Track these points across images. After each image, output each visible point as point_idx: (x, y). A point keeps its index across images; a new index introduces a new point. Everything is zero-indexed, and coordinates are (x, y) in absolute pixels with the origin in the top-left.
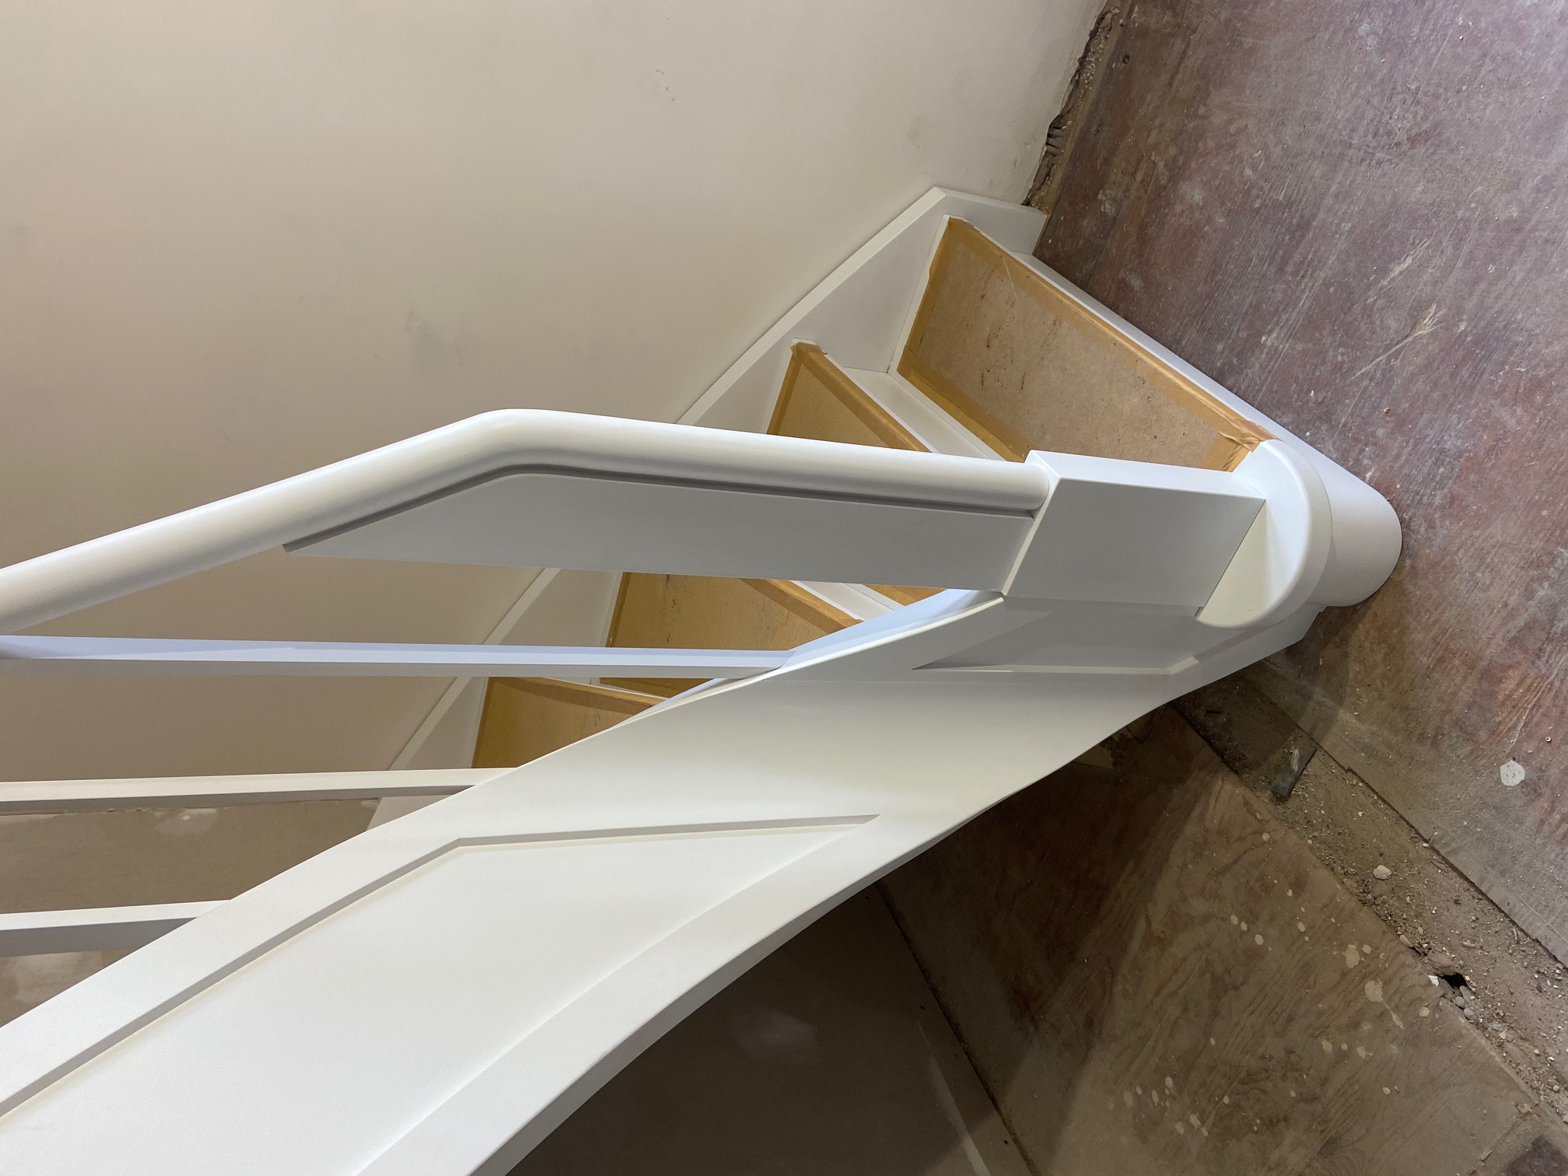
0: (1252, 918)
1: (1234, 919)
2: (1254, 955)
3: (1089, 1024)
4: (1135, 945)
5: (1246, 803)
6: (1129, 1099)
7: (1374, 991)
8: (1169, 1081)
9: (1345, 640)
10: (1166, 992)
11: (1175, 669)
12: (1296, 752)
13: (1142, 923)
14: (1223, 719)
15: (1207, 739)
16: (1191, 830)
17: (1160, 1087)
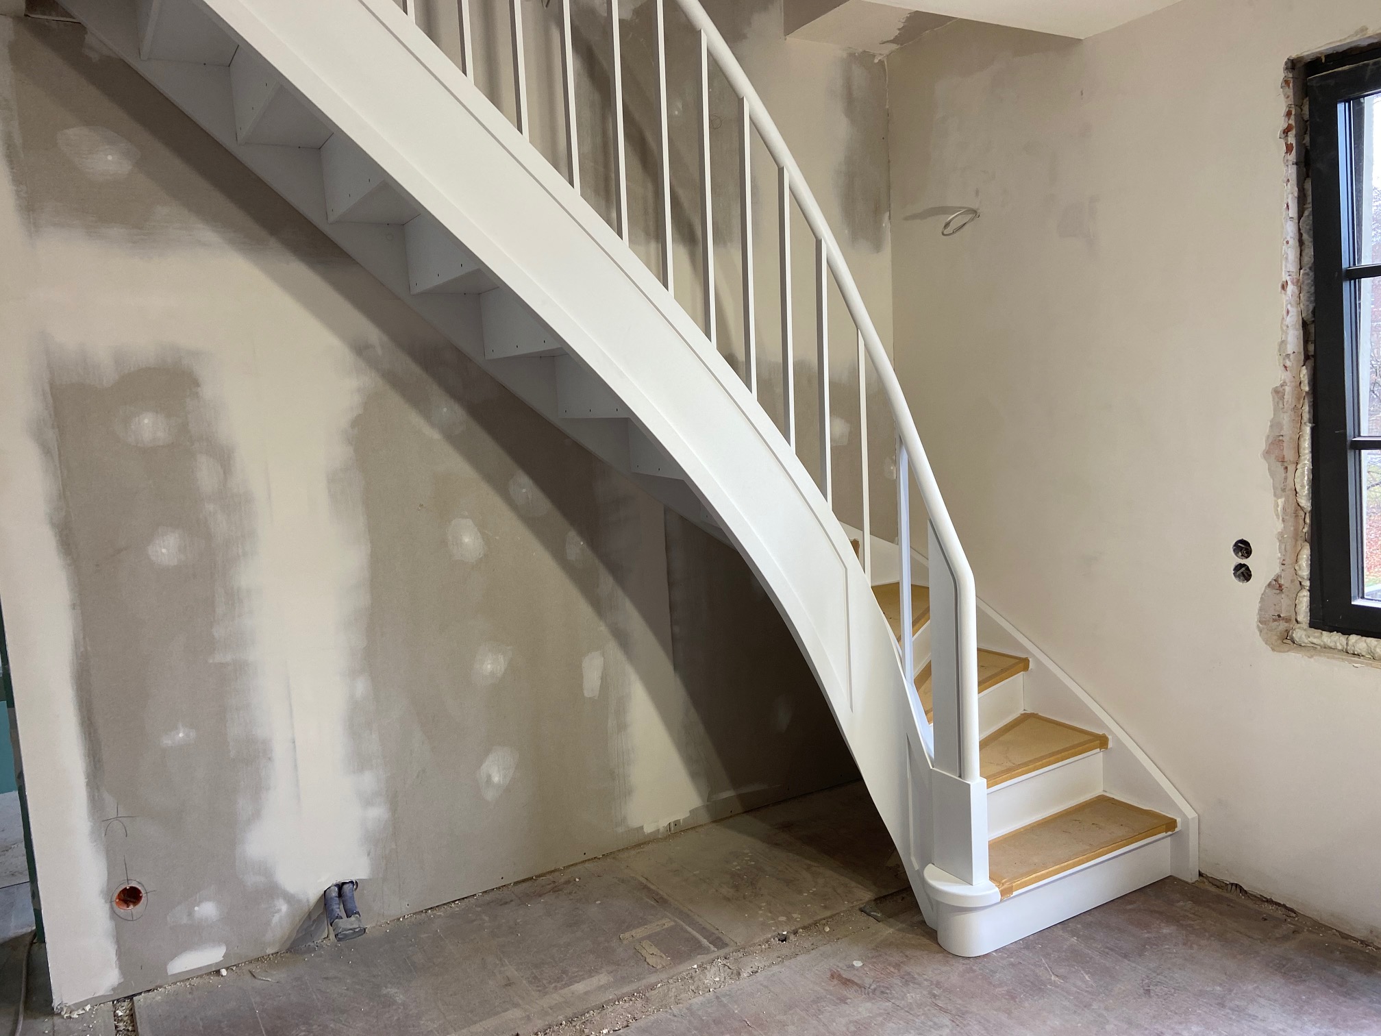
0: (814, 894)
1: (815, 889)
2: (800, 892)
3: (776, 844)
4: (808, 862)
5: (861, 900)
6: (746, 851)
7: (783, 919)
8: (753, 863)
9: (923, 936)
10: (788, 867)
11: (913, 859)
12: (879, 915)
13: (816, 864)
14: (900, 901)
15: (892, 894)
16: (853, 884)
17: (750, 861)
